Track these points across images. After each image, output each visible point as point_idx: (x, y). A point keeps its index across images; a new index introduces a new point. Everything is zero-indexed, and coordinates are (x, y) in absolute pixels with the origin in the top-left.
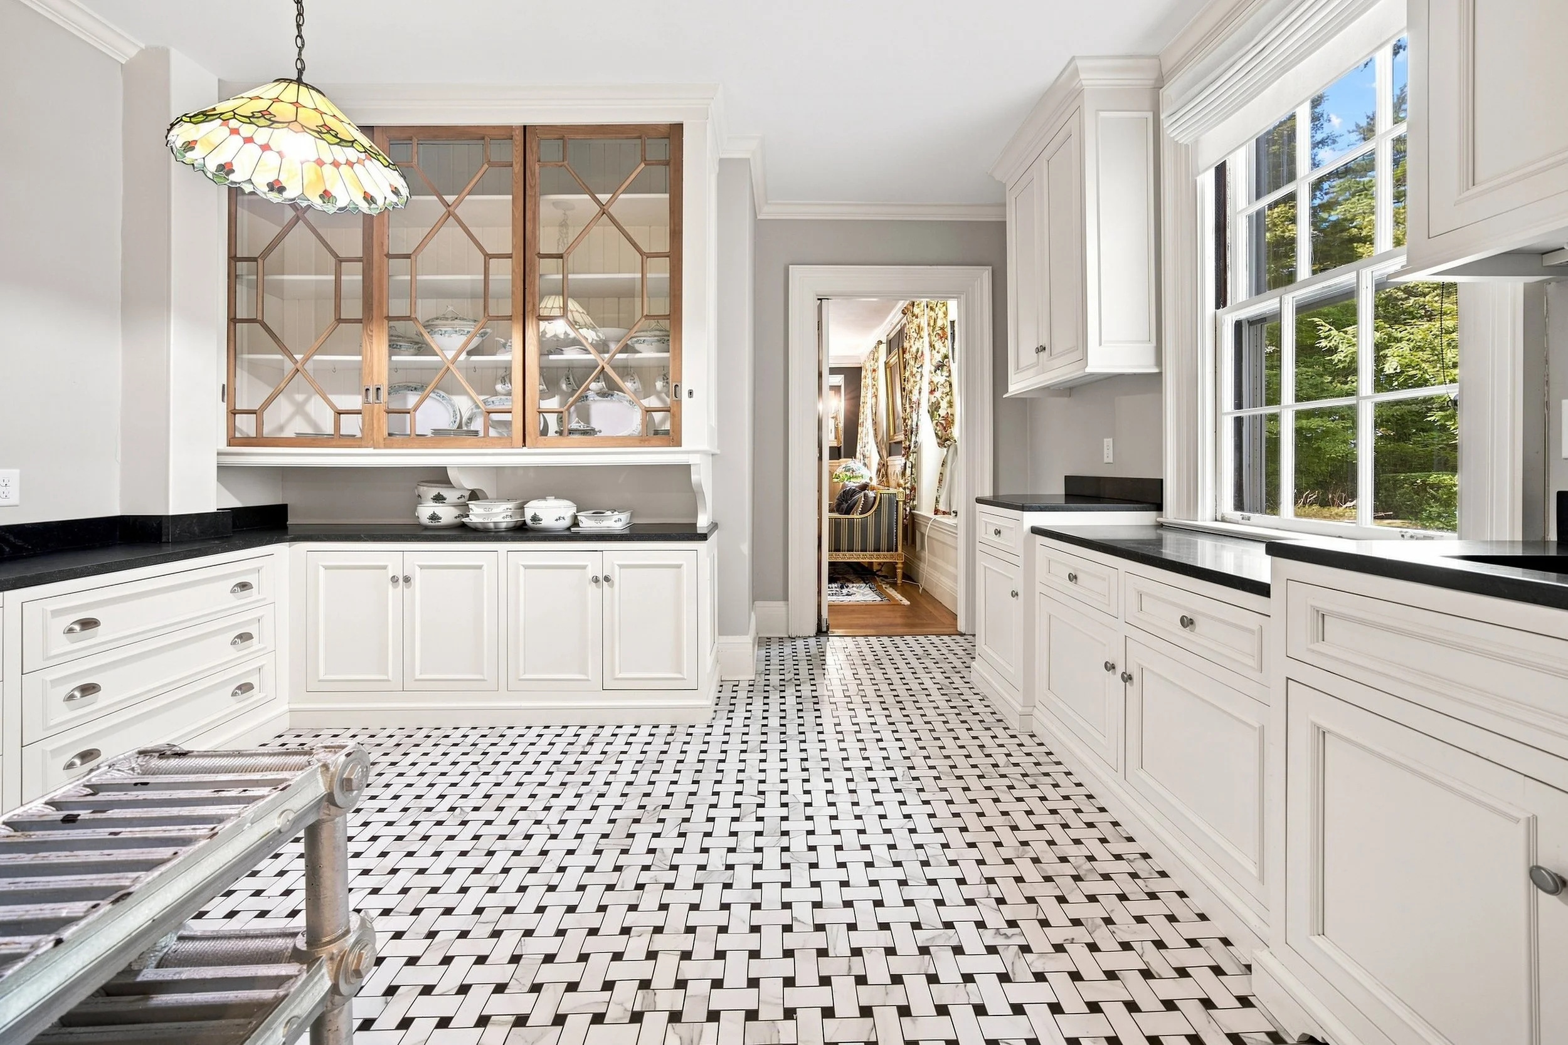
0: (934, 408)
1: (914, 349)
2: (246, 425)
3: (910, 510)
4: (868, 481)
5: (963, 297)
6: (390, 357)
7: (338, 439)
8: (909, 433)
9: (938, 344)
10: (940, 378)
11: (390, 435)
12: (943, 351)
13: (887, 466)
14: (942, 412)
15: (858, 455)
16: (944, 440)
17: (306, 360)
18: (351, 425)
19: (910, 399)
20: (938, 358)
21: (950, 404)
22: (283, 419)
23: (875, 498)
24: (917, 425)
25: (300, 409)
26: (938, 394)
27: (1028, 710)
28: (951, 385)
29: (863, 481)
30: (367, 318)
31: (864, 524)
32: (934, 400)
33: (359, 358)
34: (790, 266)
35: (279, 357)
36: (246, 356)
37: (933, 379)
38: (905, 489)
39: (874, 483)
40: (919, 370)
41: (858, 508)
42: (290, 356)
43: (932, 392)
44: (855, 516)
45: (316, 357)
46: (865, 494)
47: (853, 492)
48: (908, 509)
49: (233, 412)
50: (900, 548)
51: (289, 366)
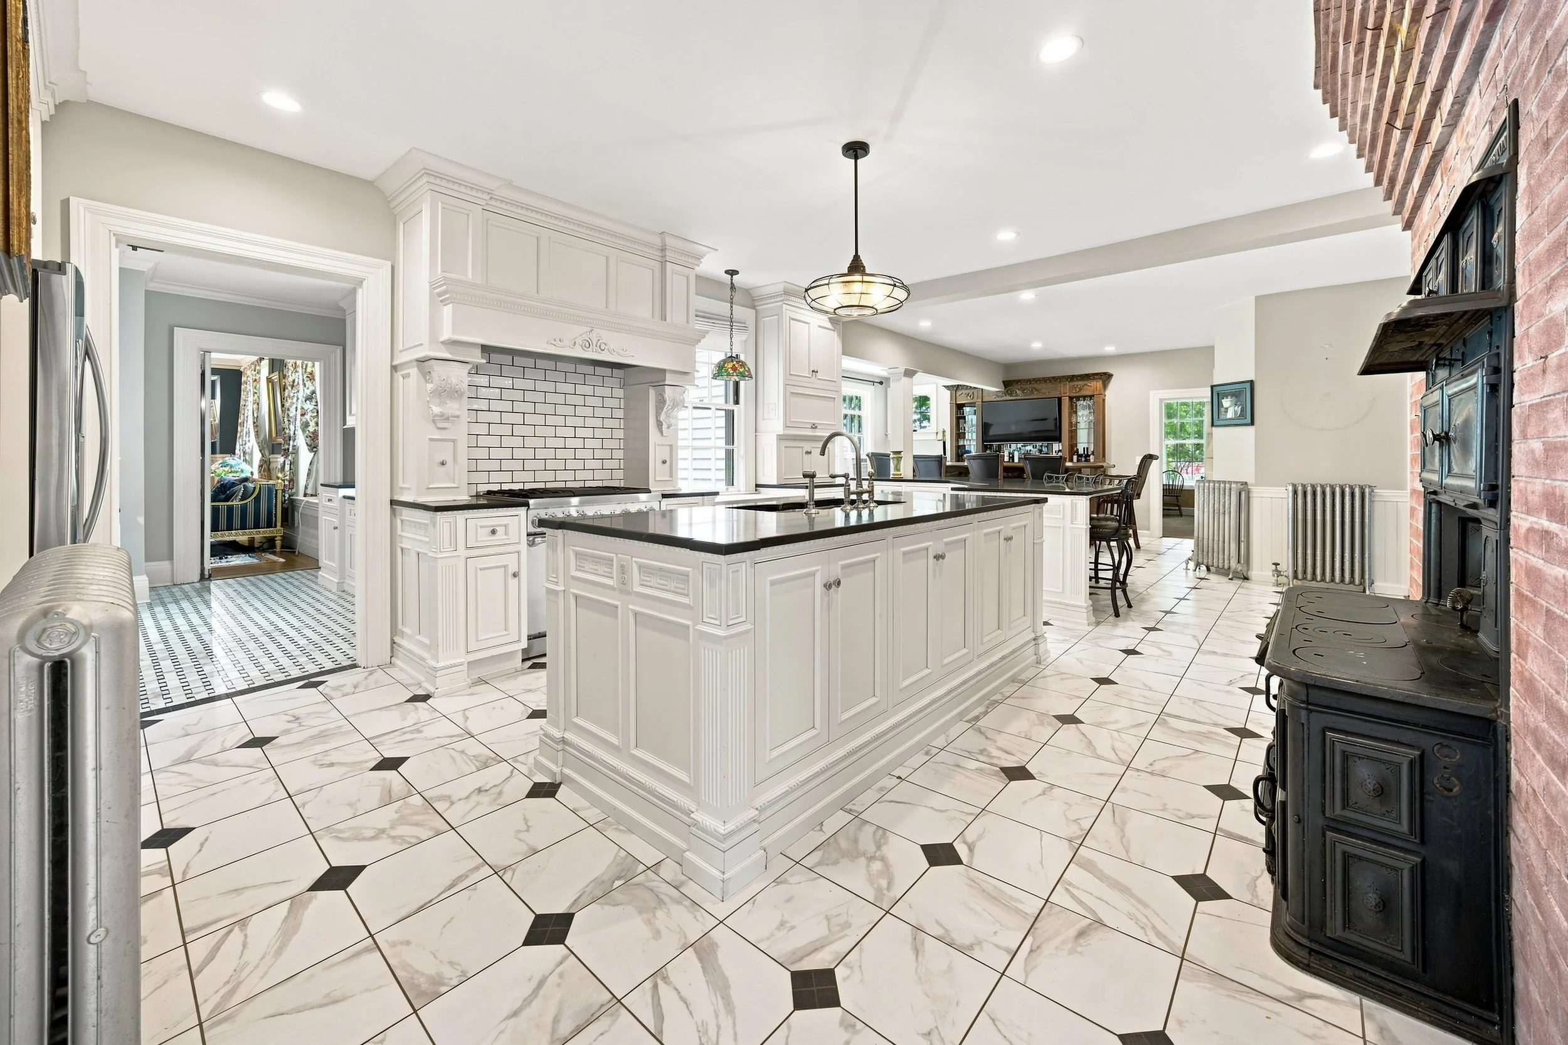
0: (306, 425)
1: (291, 379)
3: (290, 496)
4: (250, 475)
5: (322, 362)
8: (287, 439)
9: (308, 384)
10: (309, 406)
12: (312, 388)
13: (270, 462)
14: (311, 429)
15: (237, 451)
16: (313, 447)
19: (288, 415)
20: (308, 392)
21: (317, 424)
23: (255, 488)
24: (294, 434)
26: (307, 417)
27: (342, 581)
28: (318, 412)
29: (243, 475)
31: (244, 509)
32: (304, 420)
34: (175, 328)
37: (304, 406)
38: (284, 481)
39: (256, 476)
40: (295, 395)
41: (238, 495)
43: (303, 415)
44: (234, 503)
46: (244, 486)
47: (233, 484)
48: (287, 496)
50: (279, 524)
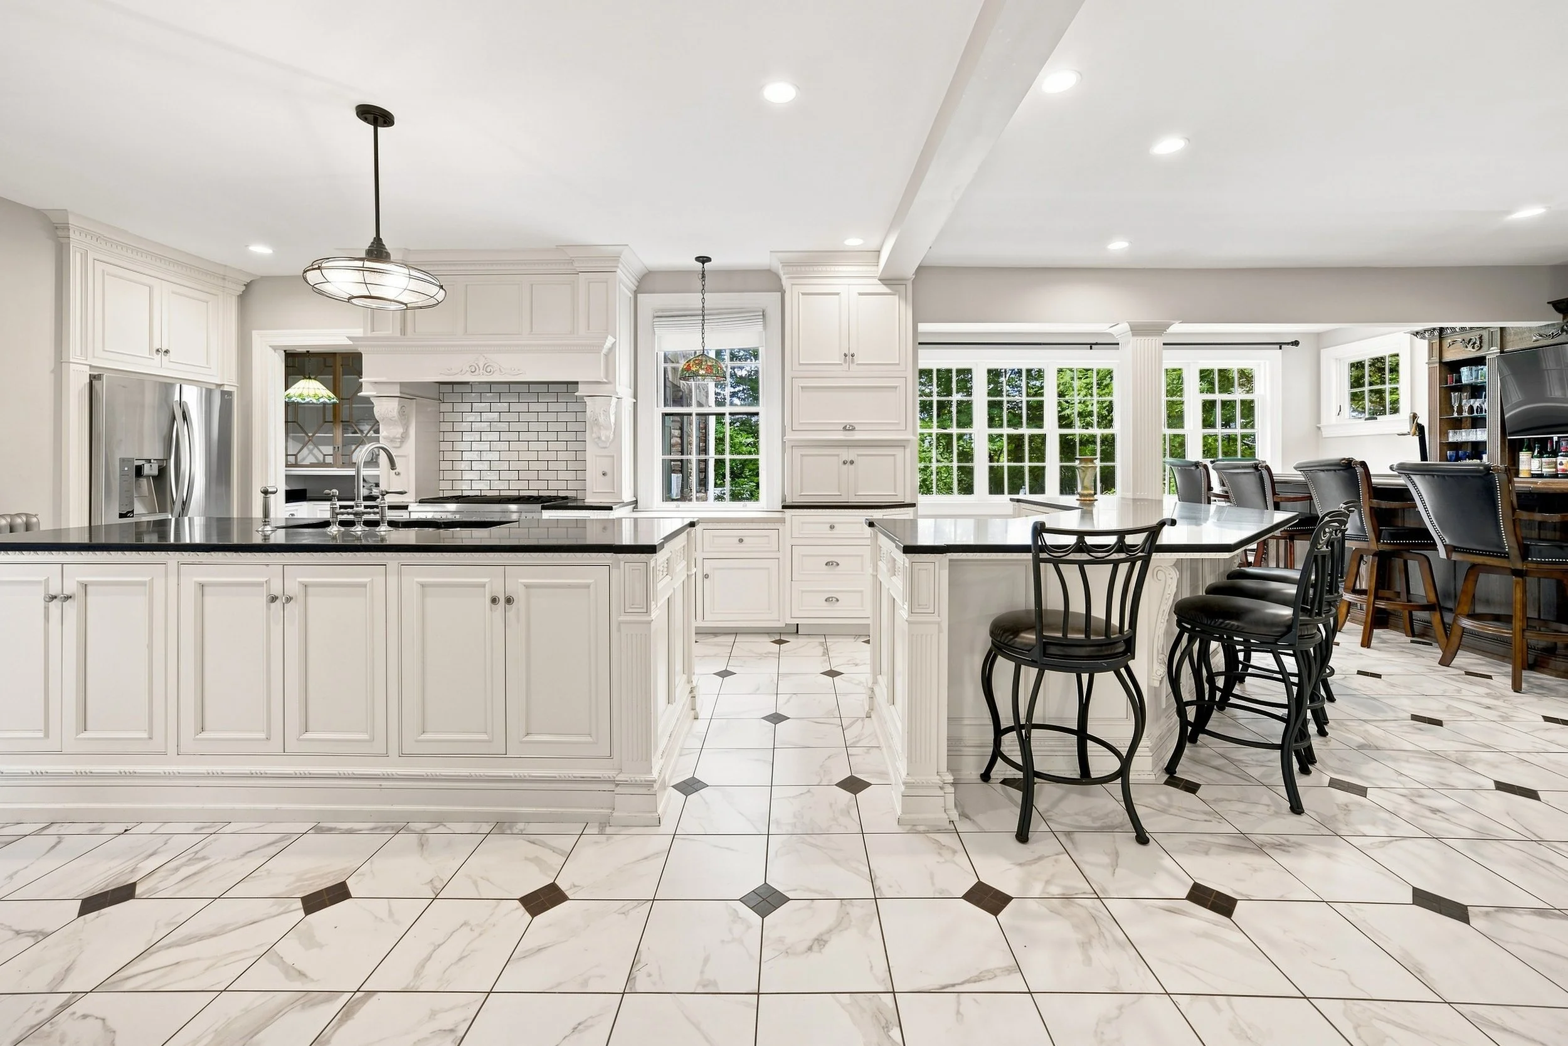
2: (292, 459)
6: (343, 435)
7: (324, 465)
11: (343, 463)
17: (313, 435)
18: (329, 460)
22: (305, 455)
25: (311, 452)
30: (334, 422)
33: (332, 435)
35: (303, 435)
36: (291, 435)
42: (307, 435)
45: (317, 435)
49: (287, 455)
51: (307, 439)
